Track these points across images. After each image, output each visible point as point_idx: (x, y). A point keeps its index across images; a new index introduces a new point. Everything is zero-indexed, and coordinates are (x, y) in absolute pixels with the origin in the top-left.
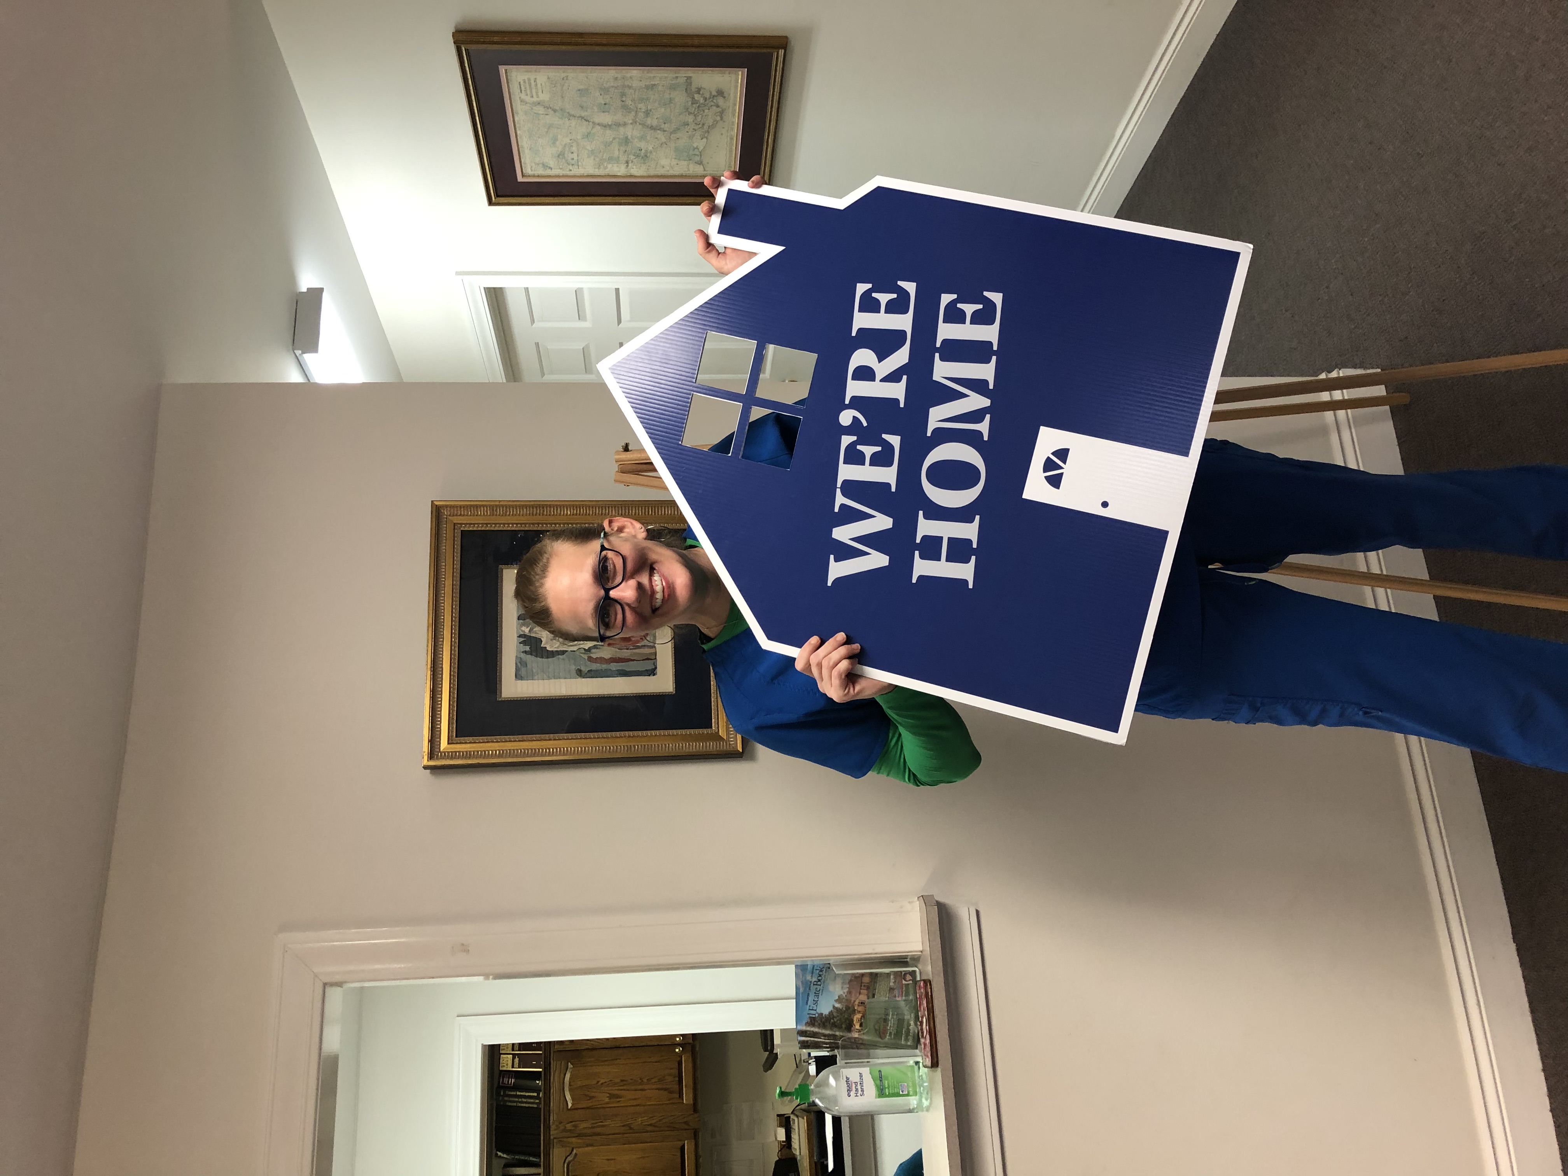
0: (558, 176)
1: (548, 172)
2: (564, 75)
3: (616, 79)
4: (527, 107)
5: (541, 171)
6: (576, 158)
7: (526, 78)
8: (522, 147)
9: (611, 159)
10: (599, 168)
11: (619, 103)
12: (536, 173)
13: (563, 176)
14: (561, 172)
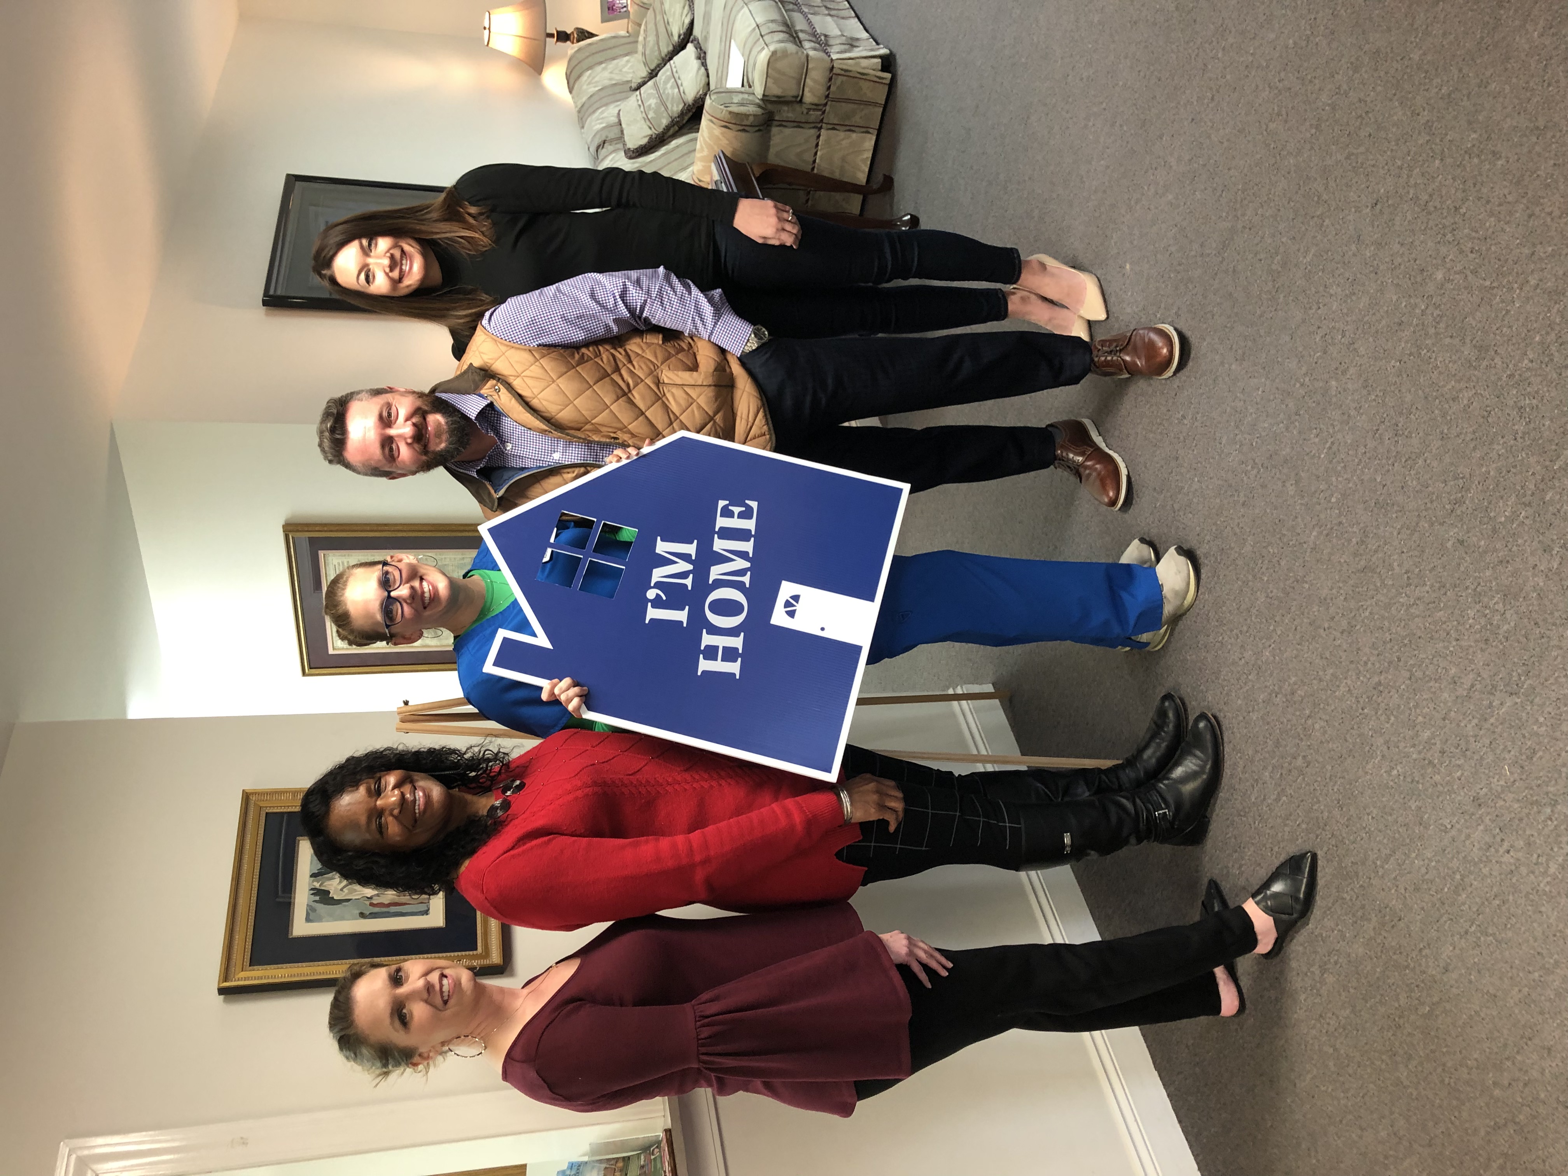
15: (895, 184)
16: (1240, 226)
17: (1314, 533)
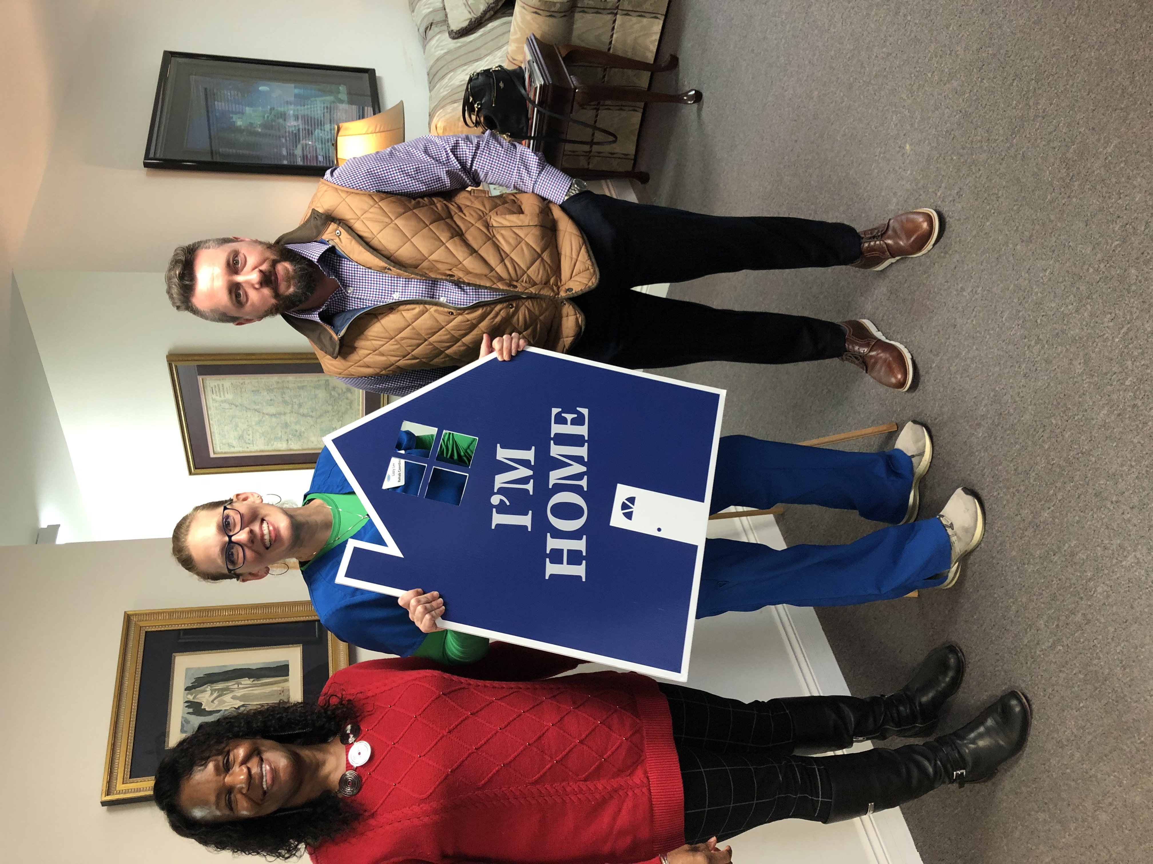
0: (240, 452)
1: (232, 450)
2: (241, 381)
3: (278, 383)
4: (217, 404)
5: (226, 449)
6: (251, 439)
7: (216, 384)
8: (214, 432)
9: (276, 439)
10: (268, 445)
11: (281, 399)
12: (223, 451)
13: (243, 452)
14: (241, 449)
15: (681, 63)
16: (1032, 114)
17: (1105, 412)
